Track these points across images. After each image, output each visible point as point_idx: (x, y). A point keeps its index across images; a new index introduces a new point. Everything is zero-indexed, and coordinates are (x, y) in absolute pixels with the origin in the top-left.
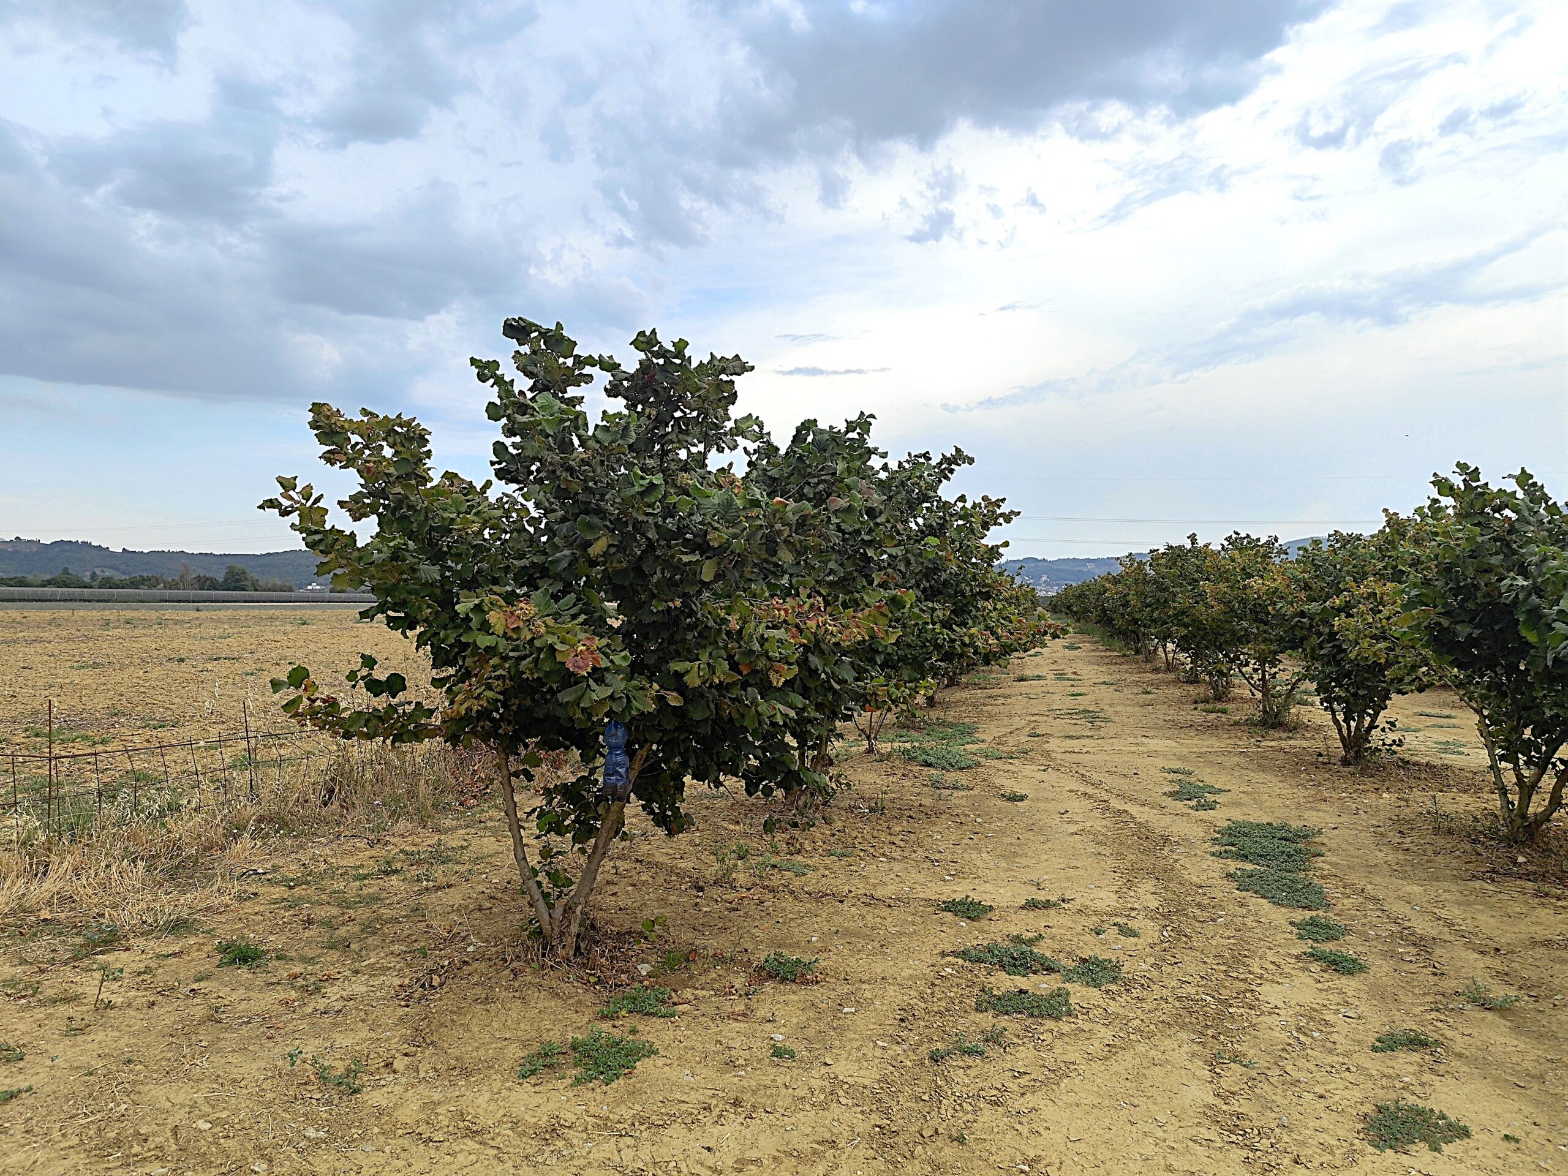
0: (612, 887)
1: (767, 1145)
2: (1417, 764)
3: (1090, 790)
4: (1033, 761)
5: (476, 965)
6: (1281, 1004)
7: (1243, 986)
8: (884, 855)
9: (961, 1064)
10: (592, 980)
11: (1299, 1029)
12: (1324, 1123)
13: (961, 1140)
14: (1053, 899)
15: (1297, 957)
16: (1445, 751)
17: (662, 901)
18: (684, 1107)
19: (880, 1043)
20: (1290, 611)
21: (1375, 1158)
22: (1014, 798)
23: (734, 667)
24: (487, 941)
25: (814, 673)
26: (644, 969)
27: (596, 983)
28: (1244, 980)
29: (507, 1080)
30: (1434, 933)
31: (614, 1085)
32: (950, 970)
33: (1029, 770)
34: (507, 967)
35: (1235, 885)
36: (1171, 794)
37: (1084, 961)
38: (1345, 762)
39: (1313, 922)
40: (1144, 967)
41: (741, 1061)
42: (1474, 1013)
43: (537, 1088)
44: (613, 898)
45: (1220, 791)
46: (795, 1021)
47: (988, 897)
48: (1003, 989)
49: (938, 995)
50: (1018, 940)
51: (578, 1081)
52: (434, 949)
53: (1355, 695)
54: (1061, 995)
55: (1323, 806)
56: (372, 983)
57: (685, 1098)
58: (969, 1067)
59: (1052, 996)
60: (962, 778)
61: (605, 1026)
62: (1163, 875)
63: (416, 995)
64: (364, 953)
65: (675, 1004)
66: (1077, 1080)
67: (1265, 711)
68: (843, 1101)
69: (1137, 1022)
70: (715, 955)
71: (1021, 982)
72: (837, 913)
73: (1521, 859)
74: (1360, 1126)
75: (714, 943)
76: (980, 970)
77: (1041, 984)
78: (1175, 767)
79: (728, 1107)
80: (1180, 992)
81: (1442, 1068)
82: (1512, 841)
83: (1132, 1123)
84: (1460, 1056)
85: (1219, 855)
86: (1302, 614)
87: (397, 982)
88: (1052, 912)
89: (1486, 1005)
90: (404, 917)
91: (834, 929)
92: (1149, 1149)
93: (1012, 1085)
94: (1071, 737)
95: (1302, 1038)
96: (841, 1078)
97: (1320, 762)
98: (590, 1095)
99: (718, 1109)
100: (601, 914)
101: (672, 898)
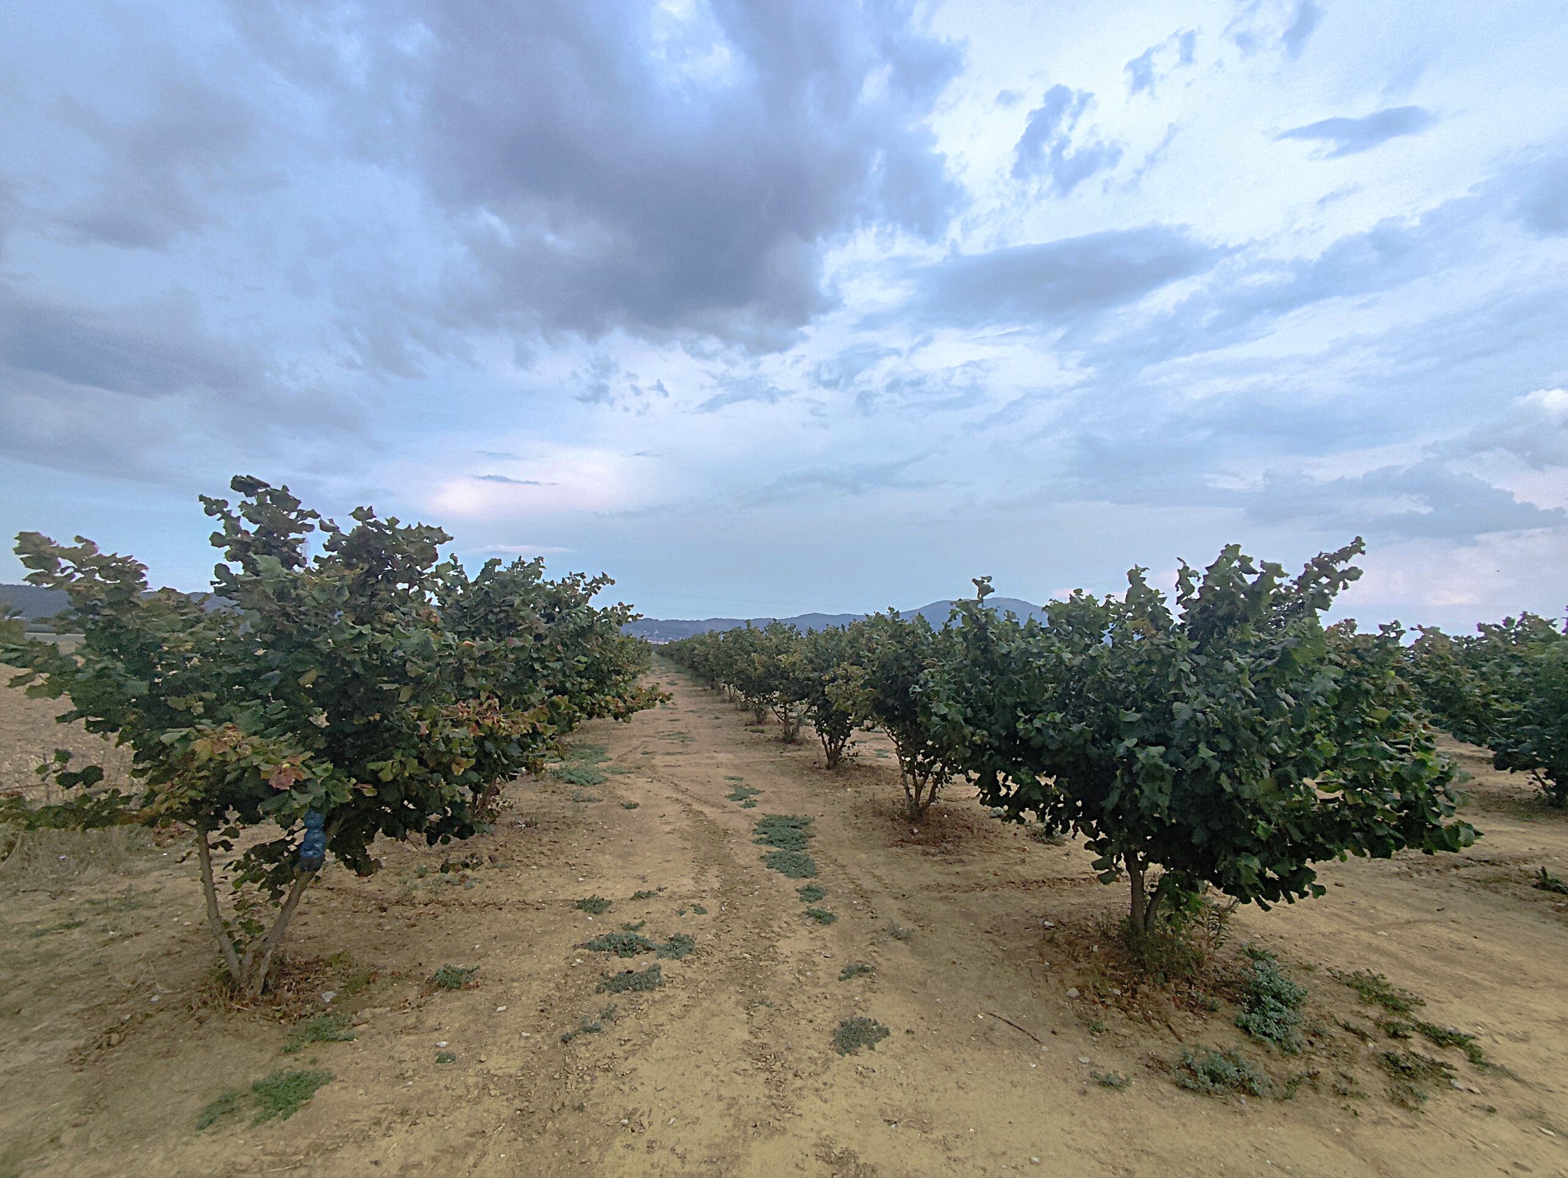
0: (303, 917)
1: (429, 1146)
2: (865, 766)
3: (680, 796)
4: (644, 775)
5: (161, 1016)
6: (789, 954)
7: (768, 943)
8: (535, 864)
9: (585, 1041)
10: (278, 1015)
11: (799, 972)
12: (812, 1041)
13: (581, 1108)
14: (653, 889)
15: (799, 916)
16: (879, 756)
17: (350, 926)
18: (357, 1126)
19: (524, 1034)
20: (802, 676)
21: (840, 1062)
22: (631, 806)
23: (422, 762)
24: (174, 987)
25: (489, 755)
26: (328, 996)
27: (281, 1018)
28: (769, 938)
29: (184, 1135)
30: (871, 887)
31: (292, 1119)
32: (579, 961)
33: (641, 782)
34: (193, 1015)
35: (765, 864)
36: (731, 797)
37: (672, 939)
38: (828, 768)
39: (809, 889)
40: (710, 937)
41: (410, 1073)
42: (893, 943)
43: (214, 1137)
44: (303, 928)
45: (759, 792)
46: (457, 1025)
47: (608, 893)
48: (616, 971)
49: (570, 984)
50: (628, 927)
51: (257, 1121)
52: (116, 1003)
53: (835, 729)
54: (656, 969)
55: (815, 799)
56: (42, 1049)
57: (358, 1117)
58: (590, 1043)
59: (649, 971)
60: (592, 791)
61: (288, 1060)
62: (724, 861)
63: (92, 1058)
64: (37, 1016)
65: (354, 1025)
66: (663, 1039)
67: (785, 733)
68: (493, 1092)
69: (703, 984)
70: (393, 973)
71: (629, 963)
72: (496, 920)
73: (916, 831)
74: (831, 1039)
75: (392, 961)
76: (600, 956)
77: (640, 963)
78: (732, 775)
79: (395, 1118)
80: (731, 955)
81: (875, 986)
82: (912, 820)
83: (698, 1067)
84: (884, 975)
85: (757, 842)
86: (809, 679)
87: (73, 1044)
88: (652, 900)
89: (897, 936)
90: (84, 973)
91: (493, 935)
92: (707, 1085)
93: (619, 1052)
94: (668, 754)
95: (801, 978)
96: (492, 1072)
97: (814, 768)
98: (268, 1133)
99: (387, 1122)
100: (292, 945)
101: (358, 921)
